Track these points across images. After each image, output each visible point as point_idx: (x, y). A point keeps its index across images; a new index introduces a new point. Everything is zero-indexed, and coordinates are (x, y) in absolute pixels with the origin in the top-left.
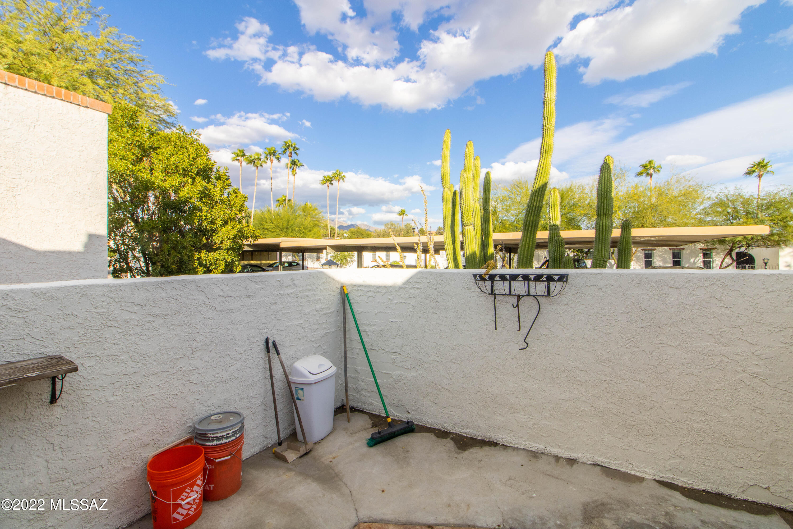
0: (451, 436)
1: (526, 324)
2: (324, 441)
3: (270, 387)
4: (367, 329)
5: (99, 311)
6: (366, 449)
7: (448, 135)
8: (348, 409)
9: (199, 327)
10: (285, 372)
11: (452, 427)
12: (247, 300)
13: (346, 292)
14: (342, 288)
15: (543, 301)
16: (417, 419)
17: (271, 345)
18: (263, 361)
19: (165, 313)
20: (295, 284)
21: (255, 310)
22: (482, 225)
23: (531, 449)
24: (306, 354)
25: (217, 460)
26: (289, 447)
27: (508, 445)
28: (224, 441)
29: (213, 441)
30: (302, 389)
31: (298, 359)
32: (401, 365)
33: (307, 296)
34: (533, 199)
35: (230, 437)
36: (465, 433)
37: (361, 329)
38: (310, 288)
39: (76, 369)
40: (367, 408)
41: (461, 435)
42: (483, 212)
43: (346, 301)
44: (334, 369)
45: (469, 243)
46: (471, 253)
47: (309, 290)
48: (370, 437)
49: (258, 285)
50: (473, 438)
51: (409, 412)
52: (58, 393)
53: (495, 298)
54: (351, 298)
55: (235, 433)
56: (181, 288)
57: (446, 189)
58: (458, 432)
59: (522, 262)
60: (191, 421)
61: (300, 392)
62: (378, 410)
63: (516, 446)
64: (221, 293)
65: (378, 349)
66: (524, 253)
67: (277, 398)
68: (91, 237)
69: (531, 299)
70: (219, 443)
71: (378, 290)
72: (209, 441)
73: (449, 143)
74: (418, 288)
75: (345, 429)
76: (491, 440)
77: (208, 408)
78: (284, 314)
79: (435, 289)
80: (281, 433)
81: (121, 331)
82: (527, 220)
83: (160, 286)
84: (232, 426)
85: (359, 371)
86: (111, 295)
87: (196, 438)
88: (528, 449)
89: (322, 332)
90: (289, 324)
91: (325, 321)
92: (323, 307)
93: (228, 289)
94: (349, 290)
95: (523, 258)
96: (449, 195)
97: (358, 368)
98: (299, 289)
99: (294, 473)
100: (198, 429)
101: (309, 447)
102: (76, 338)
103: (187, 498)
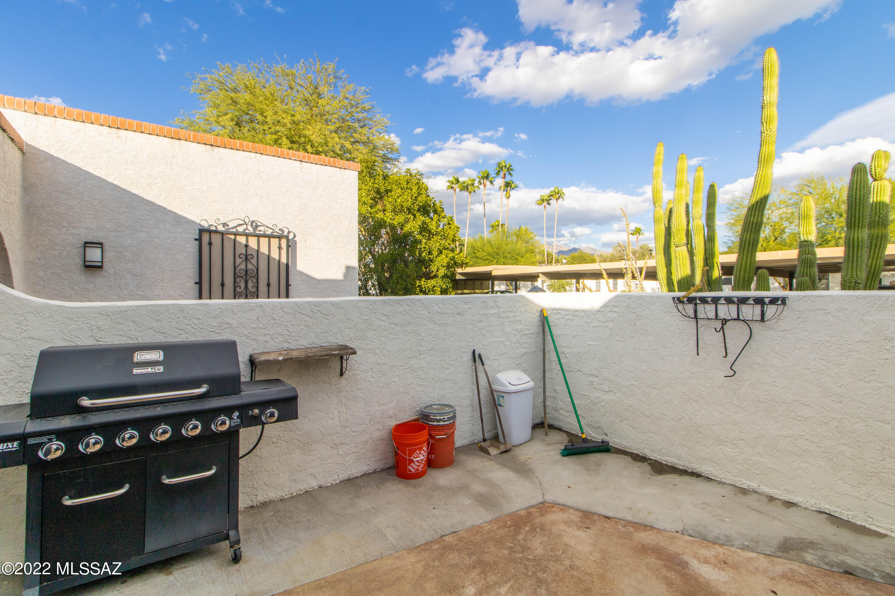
0: (649, 462)
1: (733, 351)
2: (522, 446)
3: (477, 393)
4: (566, 350)
5: (364, 318)
6: (559, 457)
7: (660, 149)
8: (546, 426)
9: (424, 336)
10: (488, 380)
11: (651, 453)
12: (458, 317)
13: (545, 315)
14: (542, 311)
15: (756, 327)
16: (614, 441)
17: (477, 356)
18: (470, 369)
19: (402, 323)
20: (497, 306)
21: (464, 326)
22: (705, 245)
23: (741, 486)
24: (507, 368)
25: (437, 437)
26: (492, 445)
27: (714, 478)
28: (442, 423)
29: (434, 421)
30: (503, 397)
31: (499, 371)
32: (598, 387)
33: (508, 317)
34: (750, 215)
35: (446, 421)
36: (665, 461)
37: (559, 350)
38: (511, 309)
39: (355, 353)
40: (566, 427)
41: (661, 463)
42: (706, 229)
43: (546, 324)
44: (531, 384)
45: (682, 266)
46: (683, 276)
47: (510, 312)
48: (563, 448)
49: (466, 305)
50: (673, 467)
51: (607, 435)
52: (344, 370)
53: (697, 322)
54: (550, 321)
55: (449, 419)
56: (412, 305)
57: (658, 208)
58: (657, 459)
59: (739, 285)
60: (418, 406)
61: (501, 399)
62: (576, 430)
63: (723, 480)
64: (439, 310)
65: (576, 370)
66: (740, 274)
67: (482, 403)
68: (348, 268)
69: (741, 324)
70: (438, 424)
71: (576, 313)
72: (431, 421)
73: (662, 157)
74: (616, 312)
75: (543, 441)
76: (694, 471)
77: (430, 400)
78: (488, 331)
79: (634, 313)
80: (485, 434)
81: (376, 333)
82: (743, 238)
83: (398, 302)
84: (447, 413)
85: (558, 391)
86: (370, 307)
87: (422, 418)
88: (737, 485)
89: (523, 351)
90: (492, 340)
91: (525, 341)
92: (523, 328)
93: (444, 307)
94: (549, 313)
95: (739, 280)
96: (662, 213)
97: (557, 388)
98: (502, 310)
99: (494, 462)
100: (423, 412)
101: (508, 446)
102: (352, 335)
103: (417, 457)
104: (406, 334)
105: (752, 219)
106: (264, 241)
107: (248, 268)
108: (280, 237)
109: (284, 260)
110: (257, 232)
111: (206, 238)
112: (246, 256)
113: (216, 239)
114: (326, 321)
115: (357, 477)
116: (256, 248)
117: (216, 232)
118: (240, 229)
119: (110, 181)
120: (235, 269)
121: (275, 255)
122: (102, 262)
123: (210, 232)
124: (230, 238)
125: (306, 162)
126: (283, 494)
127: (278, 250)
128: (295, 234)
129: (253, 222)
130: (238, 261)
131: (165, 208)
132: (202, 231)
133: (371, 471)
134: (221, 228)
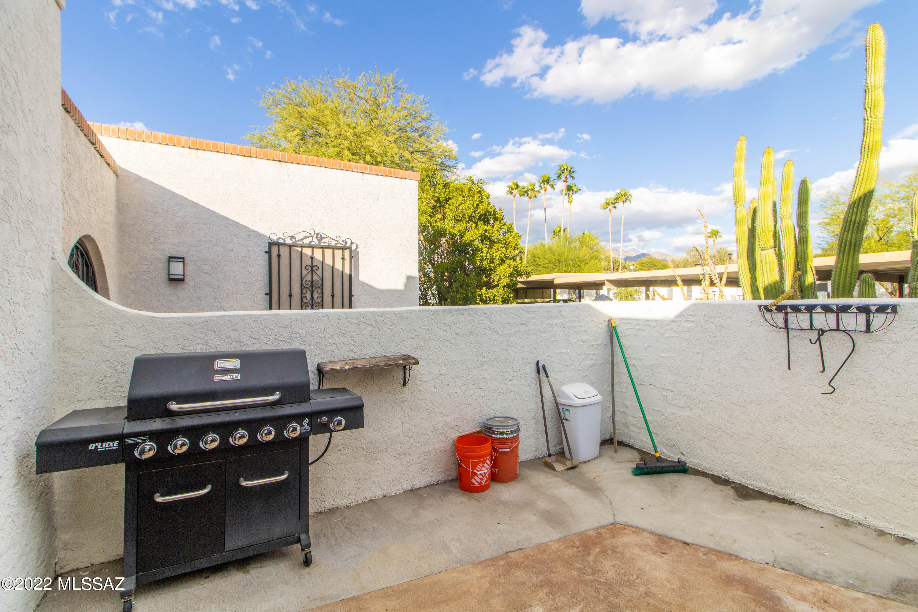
0: (733, 485)
1: (832, 365)
2: (589, 462)
3: (541, 405)
4: (637, 363)
5: (426, 328)
6: (630, 476)
7: (742, 144)
8: (616, 443)
9: (486, 346)
10: (553, 393)
11: (735, 476)
12: (521, 326)
13: (614, 325)
14: (609, 321)
15: (860, 338)
16: (691, 462)
17: (541, 368)
18: (534, 381)
19: (463, 333)
20: (562, 315)
21: (528, 336)
22: (796, 247)
23: (843, 517)
24: (573, 381)
25: (500, 450)
26: (557, 461)
27: (810, 507)
28: (505, 436)
29: (497, 434)
30: (569, 410)
31: (565, 384)
32: (673, 402)
33: (574, 327)
35: (509, 434)
36: (752, 486)
37: (629, 363)
38: (577, 319)
39: (418, 363)
40: (637, 444)
41: (747, 487)
42: (797, 230)
43: (614, 334)
44: (599, 398)
45: (768, 271)
46: (770, 282)
47: (576, 321)
48: (635, 466)
49: (530, 314)
50: (761, 492)
51: (683, 454)
52: (407, 380)
53: (788, 333)
54: (618, 331)
55: (513, 432)
56: (474, 315)
57: (740, 208)
58: (742, 483)
59: (838, 291)
60: (480, 418)
61: (567, 413)
62: (648, 447)
63: (821, 509)
64: (501, 320)
65: (648, 384)
66: (839, 279)
67: (547, 416)
68: (409, 278)
69: (841, 336)
70: (501, 437)
71: (648, 323)
72: (494, 434)
73: (744, 152)
74: (693, 322)
75: (612, 458)
76: (786, 498)
77: (493, 412)
78: (552, 342)
79: (713, 323)
80: (550, 449)
81: (438, 343)
82: (842, 239)
83: (460, 312)
84: (511, 426)
85: (628, 406)
86: (432, 317)
87: (485, 430)
88: (838, 515)
89: (590, 363)
90: (557, 351)
91: (592, 353)
92: (590, 338)
93: (506, 316)
94: (617, 322)
95: (839, 285)
96: (745, 214)
97: (627, 403)
98: (567, 320)
99: (560, 479)
100: (486, 424)
101: (575, 463)
102: (415, 345)
103: (480, 470)
104: (468, 344)
105: (853, 217)
106: (328, 252)
107: (314, 279)
108: (343, 249)
109: (347, 271)
110: (322, 244)
111: (275, 250)
112: (312, 267)
113: (284, 251)
114: (389, 331)
115: (420, 488)
116: (321, 259)
117: (284, 244)
118: (307, 241)
119: (190, 199)
120: (302, 280)
121: (338, 266)
122: (184, 275)
123: (279, 245)
124: (297, 251)
125: (368, 174)
126: (350, 502)
127: (342, 261)
128: (357, 245)
129: (318, 234)
130: (305, 272)
131: (238, 223)
132: (271, 244)
133: (434, 483)
134: (288, 241)
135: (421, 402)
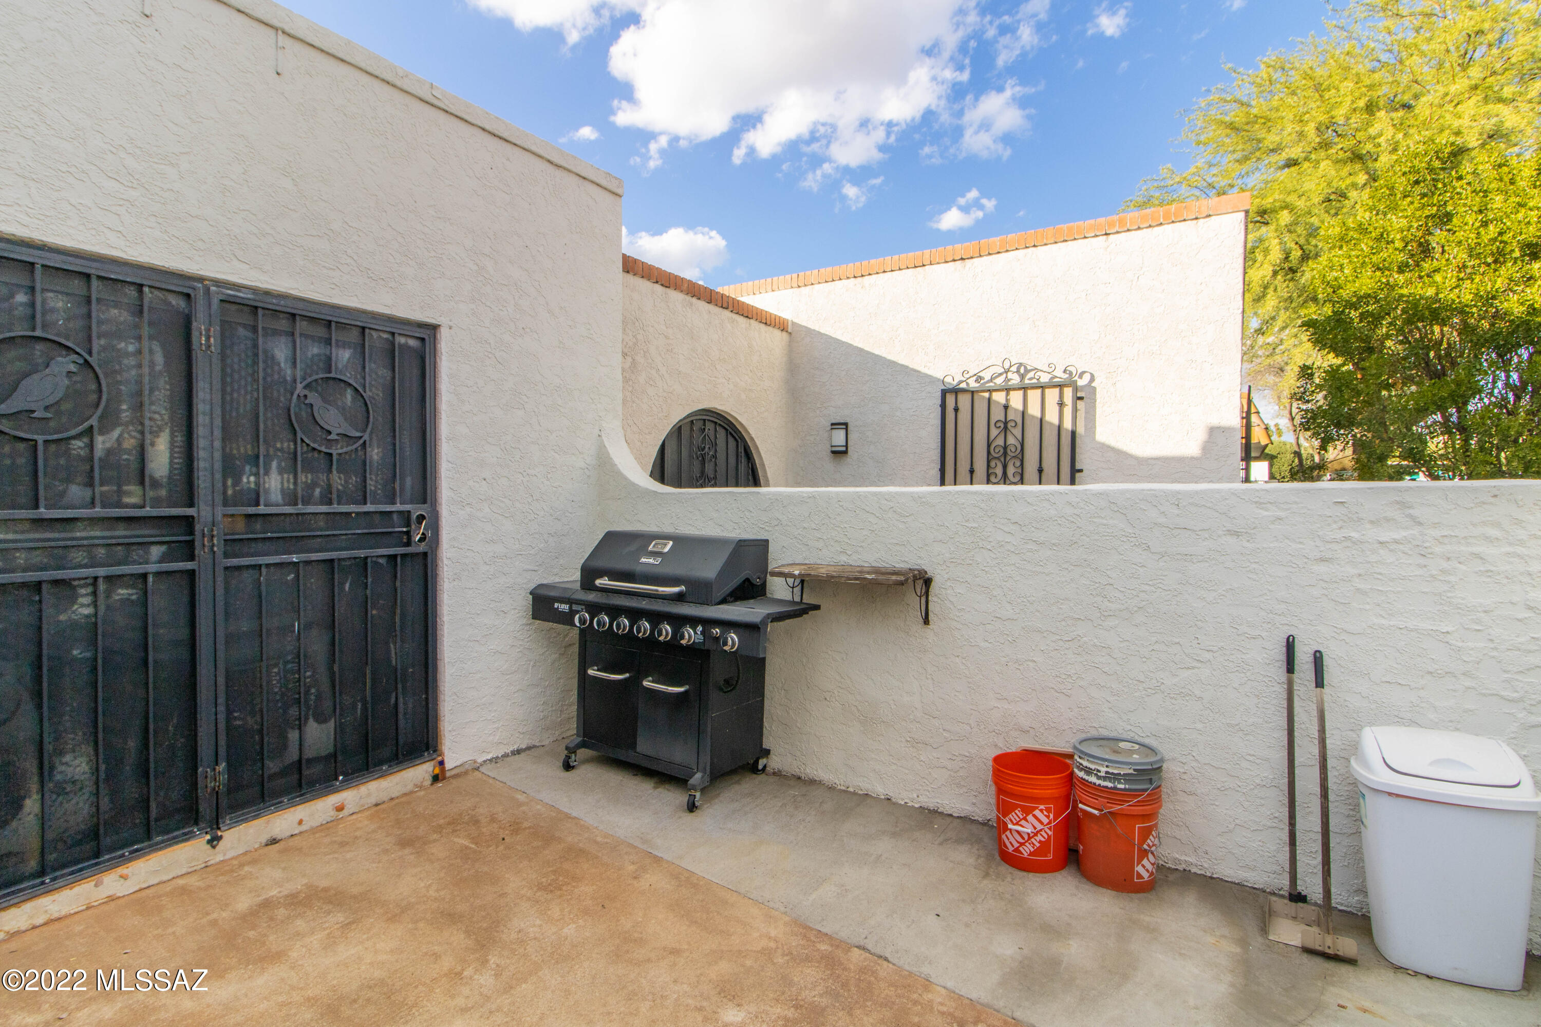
9: (1114, 575)
12: (1231, 539)
25: (1080, 805)
29: (1082, 770)
30: (1363, 797)
52: (930, 615)
55: (1113, 777)
68: (1213, 430)
78: (1361, 591)
84: (1113, 762)
86: (983, 505)
98: (1438, 532)
103: (1017, 824)
104: (1065, 566)
106: (1034, 396)
107: (1008, 443)
108: (1061, 386)
109: (1068, 425)
110: (1027, 381)
111: (950, 400)
112: (1006, 423)
113: (964, 400)
115: (951, 815)
116: (1020, 408)
117: (964, 391)
118: (999, 381)
119: (855, 344)
120: (989, 446)
121: (1052, 417)
122: (846, 446)
123: (956, 391)
124: (984, 397)
125: (1118, 232)
127: (1057, 408)
128: (1092, 376)
129: (1021, 364)
130: (994, 432)
131: (907, 367)
132: (949, 393)
133: (980, 819)
134: (973, 384)
135: (957, 660)
